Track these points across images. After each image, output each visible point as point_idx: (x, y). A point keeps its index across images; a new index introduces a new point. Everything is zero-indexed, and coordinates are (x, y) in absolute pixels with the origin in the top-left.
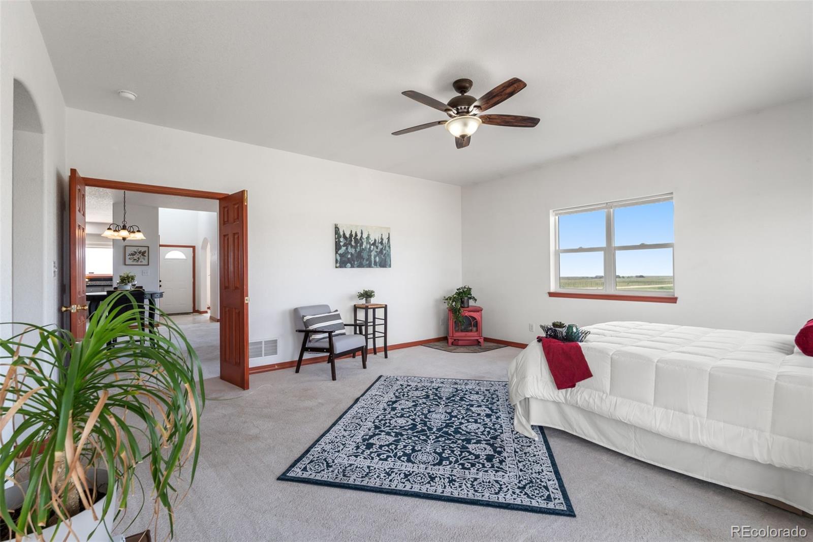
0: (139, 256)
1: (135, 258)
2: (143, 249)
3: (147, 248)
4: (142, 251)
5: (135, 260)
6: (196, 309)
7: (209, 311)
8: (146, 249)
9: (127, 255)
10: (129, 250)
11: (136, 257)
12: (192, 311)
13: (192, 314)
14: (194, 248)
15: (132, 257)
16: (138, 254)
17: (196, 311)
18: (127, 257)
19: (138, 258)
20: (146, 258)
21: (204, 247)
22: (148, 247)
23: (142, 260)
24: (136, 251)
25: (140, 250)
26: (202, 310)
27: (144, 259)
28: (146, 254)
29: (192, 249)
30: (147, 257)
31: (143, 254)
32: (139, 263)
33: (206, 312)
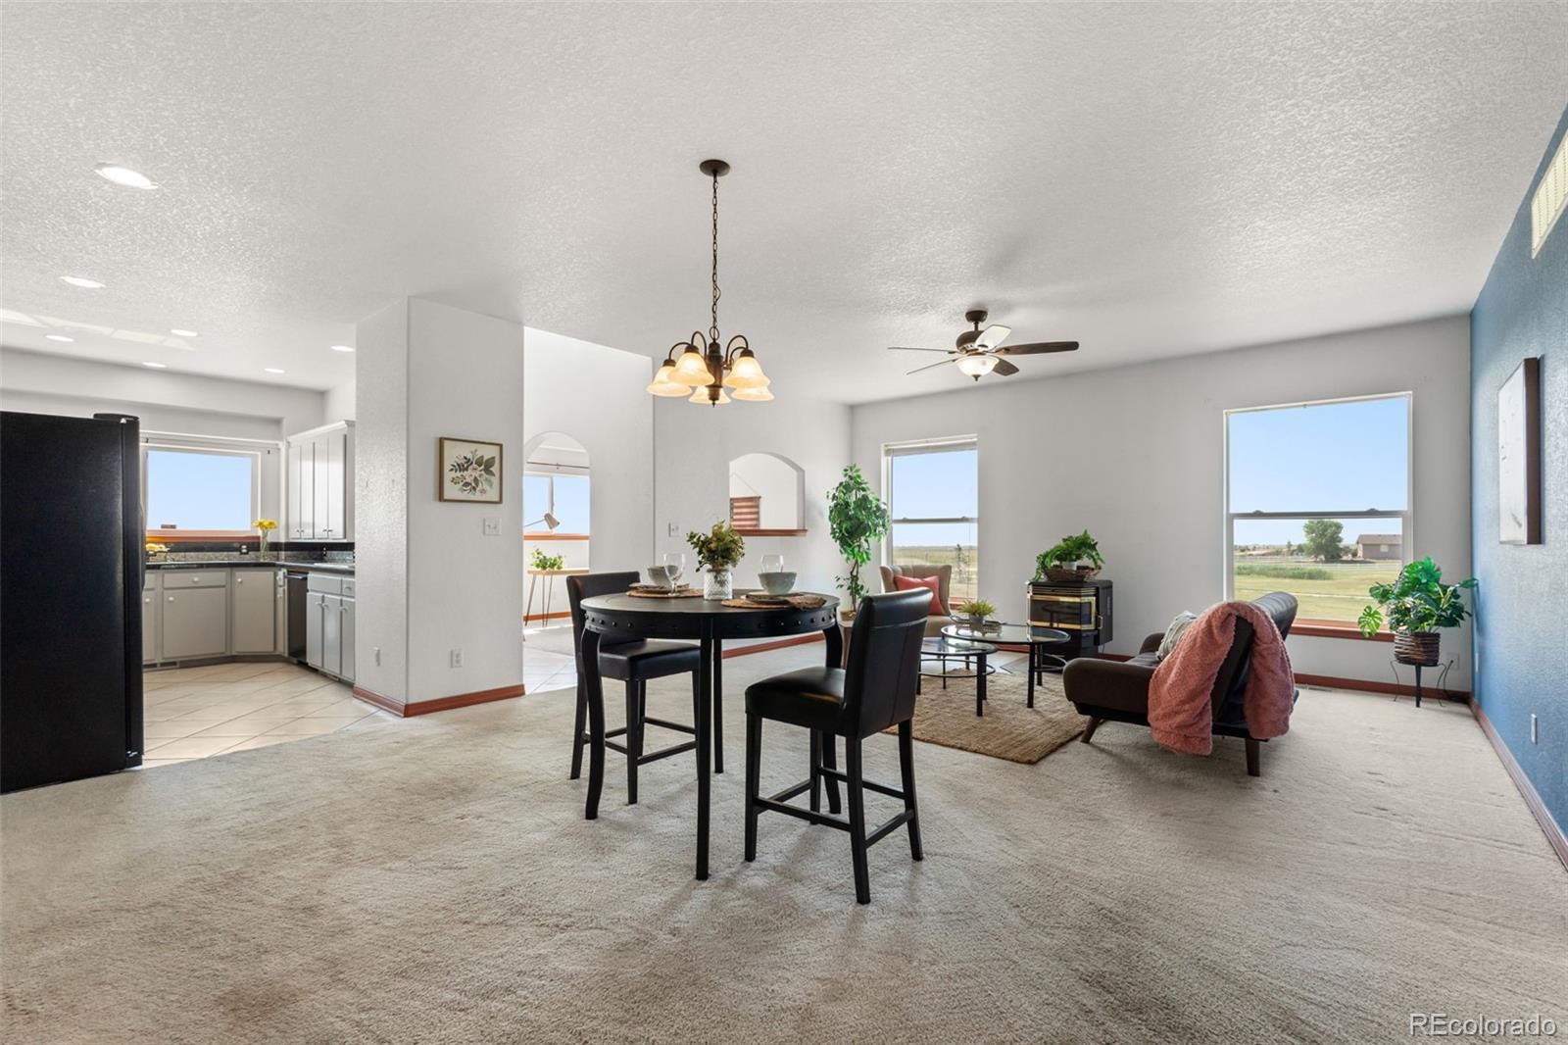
0: (476, 474)
1: (468, 480)
2: (488, 452)
3: (498, 448)
4: (485, 459)
5: (467, 484)
8: (492, 452)
9: (447, 466)
10: (454, 454)
11: (469, 475)
15: (458, 474)
16: (474, 465)
18: (448, 475)
19: (476, 480)
20: (495, 480)
22: (501, 446)
23: (486, 486)
24: (469, 456)
25: (479, 454)
27: (490, 484)
28: (495, 469)
30: (497, 474)
31: (487, 465)
32: (477, 496)
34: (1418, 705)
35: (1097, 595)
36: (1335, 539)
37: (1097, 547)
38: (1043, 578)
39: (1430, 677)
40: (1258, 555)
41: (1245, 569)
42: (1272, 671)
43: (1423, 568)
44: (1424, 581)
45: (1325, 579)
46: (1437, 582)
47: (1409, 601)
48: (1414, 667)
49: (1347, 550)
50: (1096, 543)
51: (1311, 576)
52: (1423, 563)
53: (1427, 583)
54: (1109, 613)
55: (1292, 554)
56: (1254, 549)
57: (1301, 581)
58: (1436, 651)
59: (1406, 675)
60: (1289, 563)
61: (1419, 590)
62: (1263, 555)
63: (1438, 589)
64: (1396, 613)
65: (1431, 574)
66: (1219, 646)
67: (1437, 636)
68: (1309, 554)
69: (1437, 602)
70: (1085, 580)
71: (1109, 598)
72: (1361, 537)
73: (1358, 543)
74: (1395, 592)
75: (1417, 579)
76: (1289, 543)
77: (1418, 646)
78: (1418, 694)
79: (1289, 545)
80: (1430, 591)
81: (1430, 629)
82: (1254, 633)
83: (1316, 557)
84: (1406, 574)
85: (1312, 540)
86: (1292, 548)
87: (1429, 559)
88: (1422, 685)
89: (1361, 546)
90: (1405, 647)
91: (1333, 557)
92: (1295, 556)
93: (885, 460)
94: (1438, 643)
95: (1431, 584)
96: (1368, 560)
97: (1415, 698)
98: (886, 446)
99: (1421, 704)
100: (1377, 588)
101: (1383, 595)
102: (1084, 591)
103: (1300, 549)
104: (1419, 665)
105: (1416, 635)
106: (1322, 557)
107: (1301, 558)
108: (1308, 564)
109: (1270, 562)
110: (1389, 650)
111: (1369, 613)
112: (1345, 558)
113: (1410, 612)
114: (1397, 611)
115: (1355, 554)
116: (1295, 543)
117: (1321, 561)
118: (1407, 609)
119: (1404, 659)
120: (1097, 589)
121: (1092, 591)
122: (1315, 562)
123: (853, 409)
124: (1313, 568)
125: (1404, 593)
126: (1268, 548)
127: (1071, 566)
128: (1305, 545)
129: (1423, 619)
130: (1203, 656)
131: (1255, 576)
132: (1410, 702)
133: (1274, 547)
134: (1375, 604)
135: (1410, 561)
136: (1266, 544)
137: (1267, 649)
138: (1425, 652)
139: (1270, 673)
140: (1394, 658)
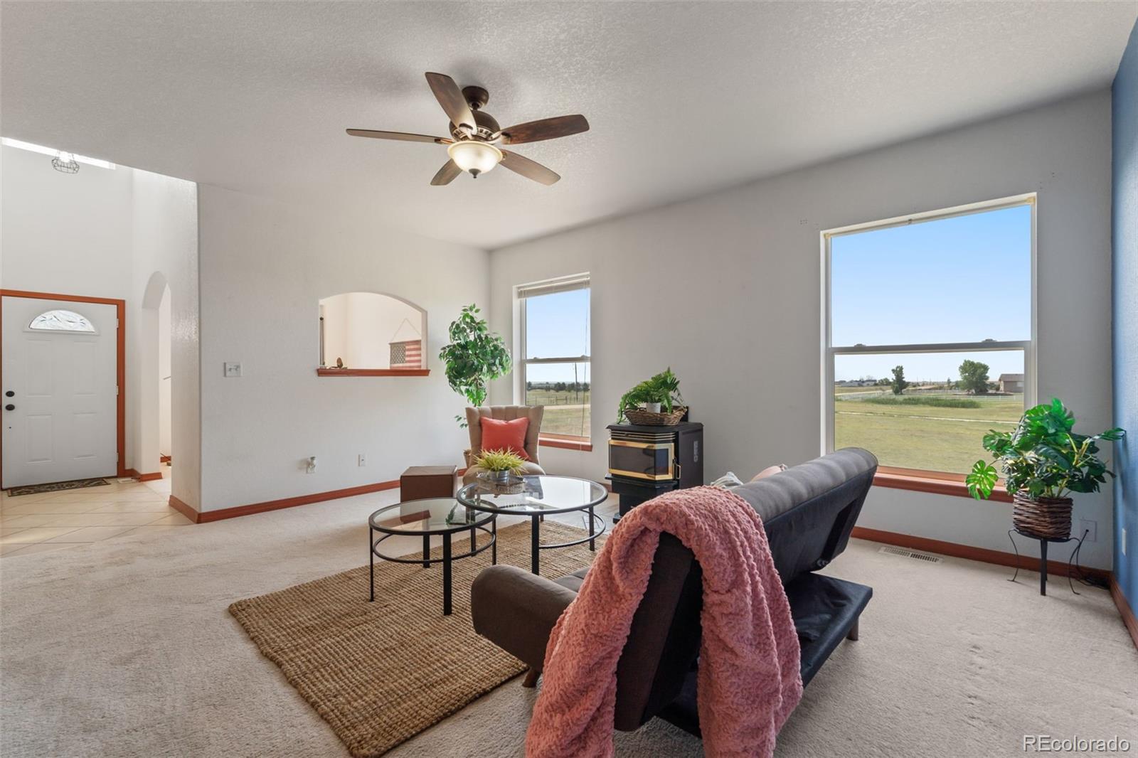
6: (128, 467)
7: (166, 471)
12: (116, 474)
13: (113, 485)
14: (121, 305)
17: (126, 472)
21: (151, 302)
26: (144, 470)
29: (115, 307)
33: (157, 476)
34: (1043, 592)
35: (676, 441)
36: (983, 377)
37: (678, 386)
38: (626, 422)
39: (1058, 552)
40: (926, 389)
41: (913, 399)
42: (732, 651)
43: (1050, 414)
44: (1051, 431)
45: (975, 408)
46: (1068, 430)
47: (1030, 456)
48: (1039, 542)
49: (992, 385)
50: (678, 382)
51: (964, 405)
52: (1050, 407)
53: (1055, 434)
54: (696, 459)
55: (951, 389)
56: (923, 385)
57: (956, 409)
58: (1067, 522)
59: (1030, 548)
60: (946, 395)
61: (1045, 444)
62: (930, 389)
63: (1069, 440)
64: (1014, 471)
65: (1061, 422)
66: (621, 598)
67: (1069, 501)
68: (963, 389)
69: (1069, 458)
70: (665, 423)
71: (696, 444)
72: (1002, 375)
73: (1000, 380)
74: (1015, 443)
75: (1042, 428)
76: (949, 380)
77: (1043, 514)
78: (1044, 570)
79: (949, 382)
80: (1058, 444)
81: (1060, 492)
82: (696, 569)
83: (969, 391)
84: (1027, 421)
85: (965, 378)
86: (951, 384)
87: (1059, 402)
88: (1049, 558)
89: (1002, 382)
90: (1027, 515)
91: (981, 391)
92: (953, 390)
93: (516, 302)
94: (1069, 512)
95: (1060, 434)
96: (1008, 393)
97: (1039, 575)
98: (519, 288)
99: (1048, 588)
100: (993, 438)
101: (1001, 447)
102: (659, 437)
103: (957, 385)
104: (1045, 540)
105: (1042, 501)
106: (974, 391)
107: (957, 392)
108: (962, 395)
109: (933, 395)
110: (1005, 515)
111: (982, 468)
112: (990, 392)
113: (1032, 470)
114: (1016, 467)
115: (998, 389)
116: (953, 380)
117: (973, 394)
118: (1028, 465)
119: (1025, 530)
120: (677, 434)
121: (671, 436)
122: (968, 395)
123: (491, 253)
124: (966, 399)
125: (1025, 446)
126: (933, 384)
127: (653, 408)
128: (960, 381)
129: (1050, 481)
130: (591, 615)
131: (921, 405)
132: (1033, 585)
133: (938, 383)
134: (987, 456)
135: (1033, 404)
136: (933, 381)
137: (721, 603)
138: (1051, 523)
139: (728, 655)
140: (1013, 527)
